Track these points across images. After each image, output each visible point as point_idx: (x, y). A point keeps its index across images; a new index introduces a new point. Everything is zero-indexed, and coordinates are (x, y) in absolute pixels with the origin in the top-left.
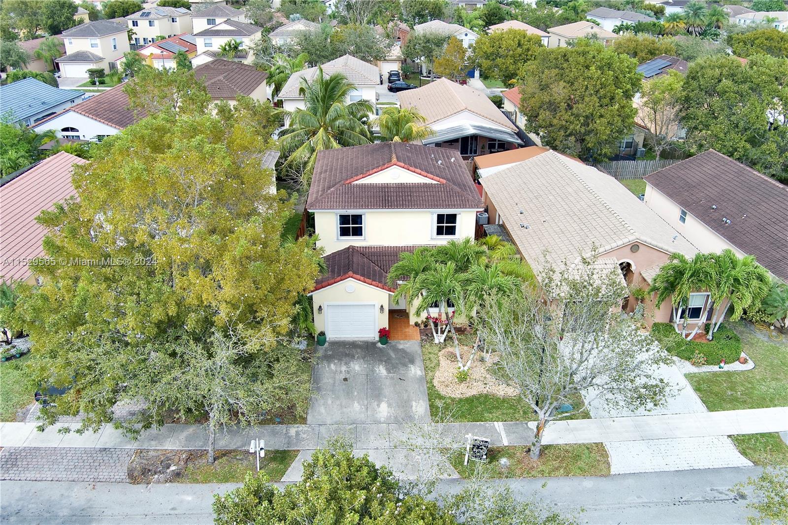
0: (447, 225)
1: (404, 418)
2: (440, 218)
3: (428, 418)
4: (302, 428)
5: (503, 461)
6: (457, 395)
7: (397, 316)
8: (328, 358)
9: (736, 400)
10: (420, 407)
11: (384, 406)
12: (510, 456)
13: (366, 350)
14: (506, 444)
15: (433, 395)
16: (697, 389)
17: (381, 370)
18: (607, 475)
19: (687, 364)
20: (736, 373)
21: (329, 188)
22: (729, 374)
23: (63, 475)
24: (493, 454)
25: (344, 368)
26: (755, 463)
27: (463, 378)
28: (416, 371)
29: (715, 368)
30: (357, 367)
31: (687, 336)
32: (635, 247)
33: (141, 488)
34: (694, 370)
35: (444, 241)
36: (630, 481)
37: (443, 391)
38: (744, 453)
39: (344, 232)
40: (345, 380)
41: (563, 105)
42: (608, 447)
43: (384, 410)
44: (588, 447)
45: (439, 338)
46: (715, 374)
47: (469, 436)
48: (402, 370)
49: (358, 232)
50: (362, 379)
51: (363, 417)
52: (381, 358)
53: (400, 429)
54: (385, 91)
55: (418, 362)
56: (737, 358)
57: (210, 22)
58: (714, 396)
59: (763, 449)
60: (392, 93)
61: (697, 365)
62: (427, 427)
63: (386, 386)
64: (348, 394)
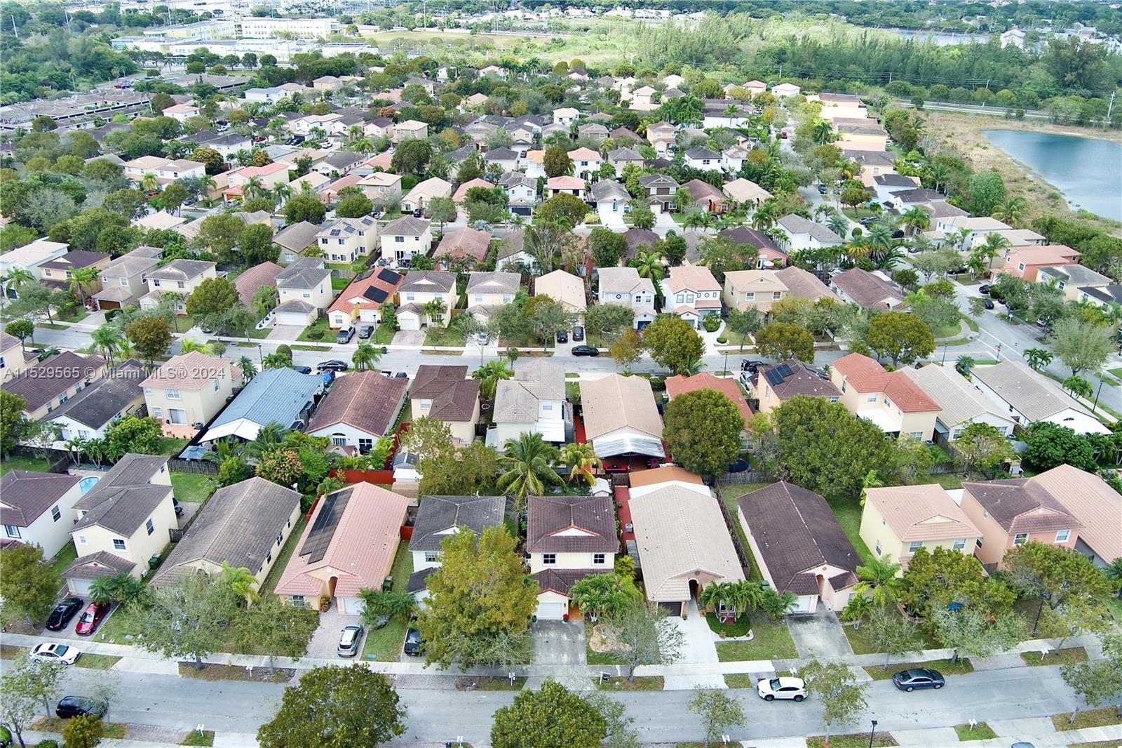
0: (599, 559)
1: (574, 662)
2: (596, 556)
3: (586, 663)
4: (529, 666)
5: (617, 683)
6: (600, 651)
7: (573, 607)
8: (538, 630)
9: (734, 656)
10: (582, 657)
11: (565, 656)
12: (620, 681)
13: (557, 624)
14: (619, 675)
15: (589, 651)
16: (718, 651)
17: (564, 637)
18: (661, 690)
19: (718, 635)
20: (741, 642)
21: (539, 538)
22: (738, 642)
23: (428, 687)
24: (613, 680)
25: (546, 636)
26: (730, 687)
27: (603, 642)
28: (581, 637)
29: (732, 639)
30: (552, 634)
31: (723, 619)
32: (697, 573)
33: (463, 692)
34: (721, 640)
35: (599, 566)
36: (671, 693)
37: (594, 649)
38: (727, 683)
39: (546, 562)
40: (547, 641)
42: (665, 677)
43: (565, 658)
44: (656, 678)
45: (594, 619)
46: (731, 642)
47: (602, 672)
48: (575, 636)
49: (553, 562)
50: (555, 642)
51: (556, 661)
52: (565, 630)
53: (573, 667)
54: (570, 354)
55: (583, 632)
56: (745, 633)
57: (398, 239)
58: (725, 654)
59: (737, 681)
60: (575, 358)
61: (722, 637)
62: (585, 667)
63: (567, 645)
64: (549, 649)
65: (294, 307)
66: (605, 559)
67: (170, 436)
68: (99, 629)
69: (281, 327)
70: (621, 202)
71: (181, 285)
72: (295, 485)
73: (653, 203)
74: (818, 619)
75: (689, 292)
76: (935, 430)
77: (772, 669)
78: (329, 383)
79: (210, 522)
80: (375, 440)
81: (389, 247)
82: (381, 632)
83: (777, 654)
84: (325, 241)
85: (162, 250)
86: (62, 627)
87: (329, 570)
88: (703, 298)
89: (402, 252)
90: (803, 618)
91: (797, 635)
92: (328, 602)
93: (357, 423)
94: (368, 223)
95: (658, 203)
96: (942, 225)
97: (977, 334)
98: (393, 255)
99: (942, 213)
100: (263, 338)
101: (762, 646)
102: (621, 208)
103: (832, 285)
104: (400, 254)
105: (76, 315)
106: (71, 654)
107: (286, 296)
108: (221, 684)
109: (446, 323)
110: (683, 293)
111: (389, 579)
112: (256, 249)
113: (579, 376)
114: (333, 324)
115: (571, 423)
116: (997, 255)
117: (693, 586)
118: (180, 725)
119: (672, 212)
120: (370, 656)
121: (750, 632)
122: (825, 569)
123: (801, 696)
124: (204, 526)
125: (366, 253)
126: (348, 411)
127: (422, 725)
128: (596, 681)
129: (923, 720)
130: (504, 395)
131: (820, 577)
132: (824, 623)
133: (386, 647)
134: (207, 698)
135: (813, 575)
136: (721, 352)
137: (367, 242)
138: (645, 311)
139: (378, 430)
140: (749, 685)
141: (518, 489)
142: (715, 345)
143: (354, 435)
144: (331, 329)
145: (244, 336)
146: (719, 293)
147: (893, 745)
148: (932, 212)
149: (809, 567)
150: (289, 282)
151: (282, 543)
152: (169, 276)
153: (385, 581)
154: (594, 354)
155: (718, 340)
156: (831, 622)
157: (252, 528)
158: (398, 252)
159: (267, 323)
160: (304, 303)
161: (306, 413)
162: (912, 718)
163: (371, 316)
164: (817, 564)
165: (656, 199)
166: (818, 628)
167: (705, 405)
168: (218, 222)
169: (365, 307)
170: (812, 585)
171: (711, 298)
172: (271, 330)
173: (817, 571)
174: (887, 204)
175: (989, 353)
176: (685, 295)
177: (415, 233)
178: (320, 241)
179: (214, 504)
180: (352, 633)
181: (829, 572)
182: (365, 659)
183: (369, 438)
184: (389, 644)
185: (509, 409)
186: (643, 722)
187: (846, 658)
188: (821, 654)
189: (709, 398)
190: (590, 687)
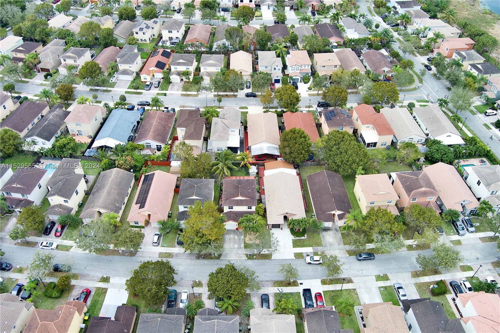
0: (250, 208)
1: (239, 248)
2: (248, 207)
3: (244, 248)
4: (223, 249)
6: (249, 243)
8: (227, 234)
9: (299, 245)
10: (242, 245)
11: (236, 245)
12: (256, 256)
13: (234, 231)
14: (256, 253)
15: (245, 243)
16: (293, 243)
17: (236, 237)
18: (271, 259)
20: (302, 239)
21: (227, 200)
22: (301, 239)
23: (186, 258)
24: (253, 255)
25: (229, 236)
26: (296, 258)
27: (250, 239)
28: (242, 237)
29: (299, 238)
30: (232, 236)
31: (296, 230)
32: (287, 213)
33: (198, 260)
34: (294, 238)
35: (250, 210)
36: (274, 261)
37: (247, 242)
38: (295, 256)
39: (229, 208)
40: (230, 239)
41: (288, 154)
42: (272, 254)
44: (269, 254)
46: (298, 240)
47: (249, 252)
48: (240, 237)
49: (232, 209)
50: (233, 239)
51: (232, 247)
52: (236, 234)
53: (239, 250)
54: (244, 96)
55: (243, 235)
56: (304, 236)
57: (169, 32)
58: (296, 244)
59: (299, 256)
60: (247, 98)
61: (295, 237)
62: (243, 250)
63: (237, 240)
64: (230, 242)
65: (125, 72)
66: (252, 207)
67: (79, 142)
68: (63, 234)
69: (120, 81)
70: (272, 5)
71: (75, 61)
72: (132, 170)
73: (286, 6)
74: (332, 230)
75: (297, 66)
76: (392, 140)
77: (312, 251)
78: (143, 113)
79: (99, 189)
80: (163, 146)
81: (166, 35)
82: (168, 234)
83: (315, 244)
84: (137, 33)
85: (64, 40)
86: (50, 233)
87: (147, 212)
88: (303, 68)
89: (172, 38)
90: (326, 229)
91: (323, 236)
92: (147, 223)
93: (155, 139)
94: (156, 22)
95: (289, 6)
96: (416, 23)
97: (421, 85)
98: (168, 39)
99: (418, 16)
100: (113, 87)
101: (309, 241)
102: (272, 8)
103: (362, 58)
104: (171, 39)
105: (31, 75)
106: (54, 246)
107: (122, 67)
108: (111, 257)
109: (191, 80)
110: (294, 66)
111: (170, 212)
112: (107, 40)
113: (247, 109)
114: (143, 80)
115: (242, 136)
116: (437, 42)
117: (285, 218)
118: (97, 274)
119: (295, 10)
120: (164, 245)
121: (306, 235)
122: (336, 212)
123: (321, 263)
124: (97, 191)
125: (156, 37)
126: (151, 133)
127: (184, 273)
128: (247, 255)
129: (364, 273)
130: (215, 126)
131: (334, 215)
132: (334, 232)
133: (170, 241)
134: (106, 263)
135: (331, 214)
136: (309, 95)
137: (156, 32)
138: (277, 74)
139: (163, 141)
140: (303, 257)
141: (220, 173)
142: (307, 91)
143: (154, 144)
144: (142, 82)
145: (105, 87)
146: (310, 66)
147: (352, 283)
148: (412, 15)
149: (330, 211)
150: (122, 61)
151: (128, 196)
152: (69, 57)
153: (169, 213)
154: (255, 96)
155: (309, 88)
156: (337, 231)
157: (116, 192)
158: (170, 37)
159: (114, 78)
160: (130, 70)
161: (134, 131)
162: (360, 272)
163: (159, 76)
164: (333, 210)
165: (288, 4)
166: (331, 234)
167: (296, 137)
168: (88, 26)
169: (156, 72)
170: (331, 218)
171: (307, 68)
172: (116, 83)
173: (333, 212)
174: (394, 7)
175: (424, 96)
176: (295, 67)
177: (177, 29)
178: (135, 33)
179: (100, 180)
180: (157, 237)
181: (337, 213)
182: (162, 246)
183: (160, 144)
184: (171, 240)
185: (217, 134)
186: (263, 272)
187: (340, 246)
188: (331, 245)
189: (298, 133)
190: (245, 258)
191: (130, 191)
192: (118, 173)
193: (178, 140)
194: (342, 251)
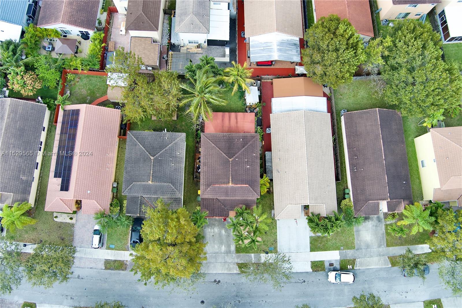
1: (228, 252)
3: (235, 252)
5: (251, 269)
8: (208, 226)
9: (319, 247)
10: (233, 248)
11: (223, 246)
12: (253, 267)
14: (253, 262)
16: (311, 243)
19: (312, 231)
20: (326, 237)
24: (249, 266)
25: (212, 231)
26: (313, 271)
30: (216, 230)
34: (313, 235)
38: (312, 268)
40: (213, 236)
43: (223, 248)
46: (319, 237)
50: (218, 235)
51: (217, 251)
52: (224, 226)
53: (227, 256)
58: (315, 245)
59: (317, 266)
61: (314, 233)
62: (234, 255)
63: (224, 238)
64: (214, 241)
77: (339, 258)
80: (90, 32)
83: (344, 246)
87: (75, 197)
91: (358, 231)
93: (73, 21)
111: (115, 185)
115: (234, 12)
117: (306, 207)
120: (111, 246)
127: (145, 299)
128: (239, 265)
129: (409, 296)
133: (119, 239)
140: (323, 269)
143: (74, 29)
151: (43, 147)
153: (113, 187)
156: (379, 221)
162: (404, 294)
166: (371, 226)
182: (109, 248)
183: (86, 30)
184: (121, 237)
185: (187, 19)
186: (263, 297)
187: (381, 249)
188: (368, 246)
189: (342, 36)
190: (236, 270)
191: (43, 138)
192: (14, 110)
193: (117, 12)
194: (382, 258)
